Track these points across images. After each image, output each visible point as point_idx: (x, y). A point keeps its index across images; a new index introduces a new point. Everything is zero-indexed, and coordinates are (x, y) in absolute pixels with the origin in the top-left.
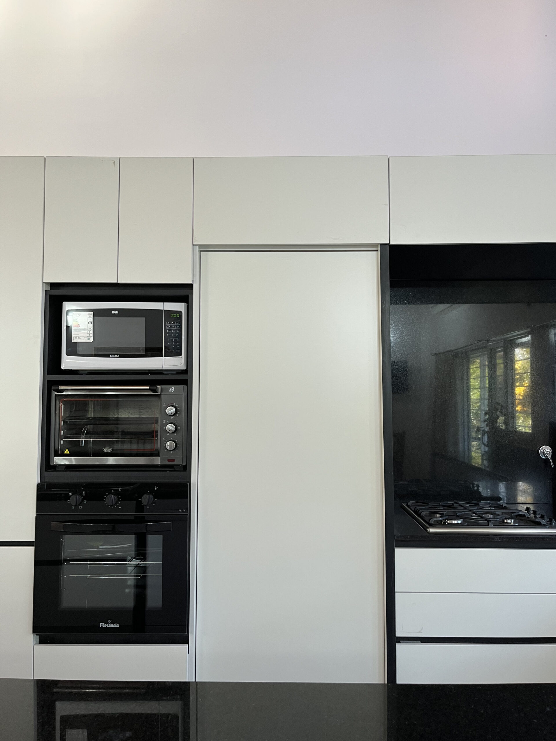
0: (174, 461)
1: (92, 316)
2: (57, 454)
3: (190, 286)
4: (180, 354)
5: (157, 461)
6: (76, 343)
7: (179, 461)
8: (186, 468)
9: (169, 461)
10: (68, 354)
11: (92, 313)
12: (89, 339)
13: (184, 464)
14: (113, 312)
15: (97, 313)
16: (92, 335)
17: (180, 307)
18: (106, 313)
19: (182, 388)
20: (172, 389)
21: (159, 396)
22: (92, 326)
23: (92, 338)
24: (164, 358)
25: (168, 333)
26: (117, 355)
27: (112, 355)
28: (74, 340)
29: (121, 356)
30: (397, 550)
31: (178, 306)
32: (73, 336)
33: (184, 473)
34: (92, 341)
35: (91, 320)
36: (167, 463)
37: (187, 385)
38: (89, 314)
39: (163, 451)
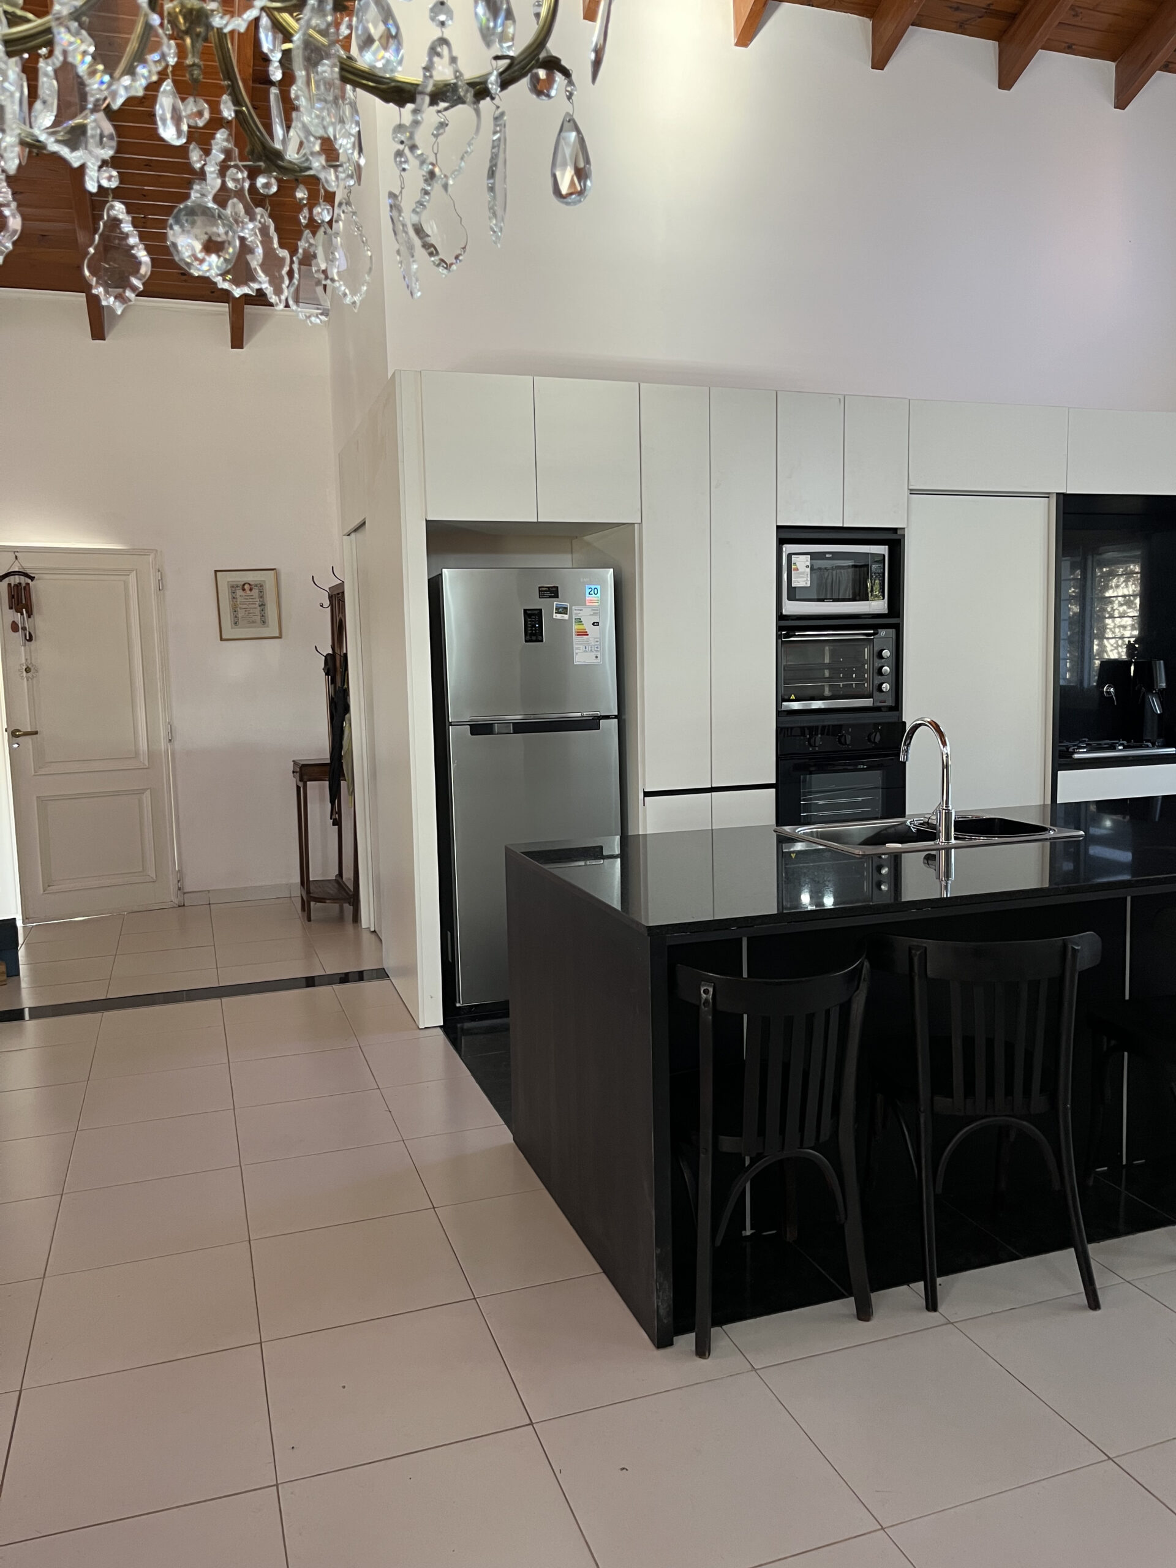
0: (884, 702)
1: (809, 559)
2: (786, 700)
3: (902, 531)
4: (881, 598)
5: (870, 702)
6: (795, 588)
7: (893, 702)
8: (899, 707)
9: (881, 702)
10: (789, 599)
11: (809, 556)
12: (806, 583)
13: (893, 705)
14: (827, 556)
15: (814, 556)
16: (809, 579)
18: (821, 556)
19: (893, 632)
20: (882, 633)
21: (872, 640)
22: (808, 570)
23: (809, 582)
24: (871, 602)
26: (831, 599)
27: (827, 599)
28: (793, 585)
29: (835, 600)
30: (1056, 771)
31: (883, 550)
32: (793, 579)
33: (896, 713)
34: (809, 585)
35: (808, 564)
36: (878, 704)
37: (898, 629)
38: (806, 558)
39: (876, 694)
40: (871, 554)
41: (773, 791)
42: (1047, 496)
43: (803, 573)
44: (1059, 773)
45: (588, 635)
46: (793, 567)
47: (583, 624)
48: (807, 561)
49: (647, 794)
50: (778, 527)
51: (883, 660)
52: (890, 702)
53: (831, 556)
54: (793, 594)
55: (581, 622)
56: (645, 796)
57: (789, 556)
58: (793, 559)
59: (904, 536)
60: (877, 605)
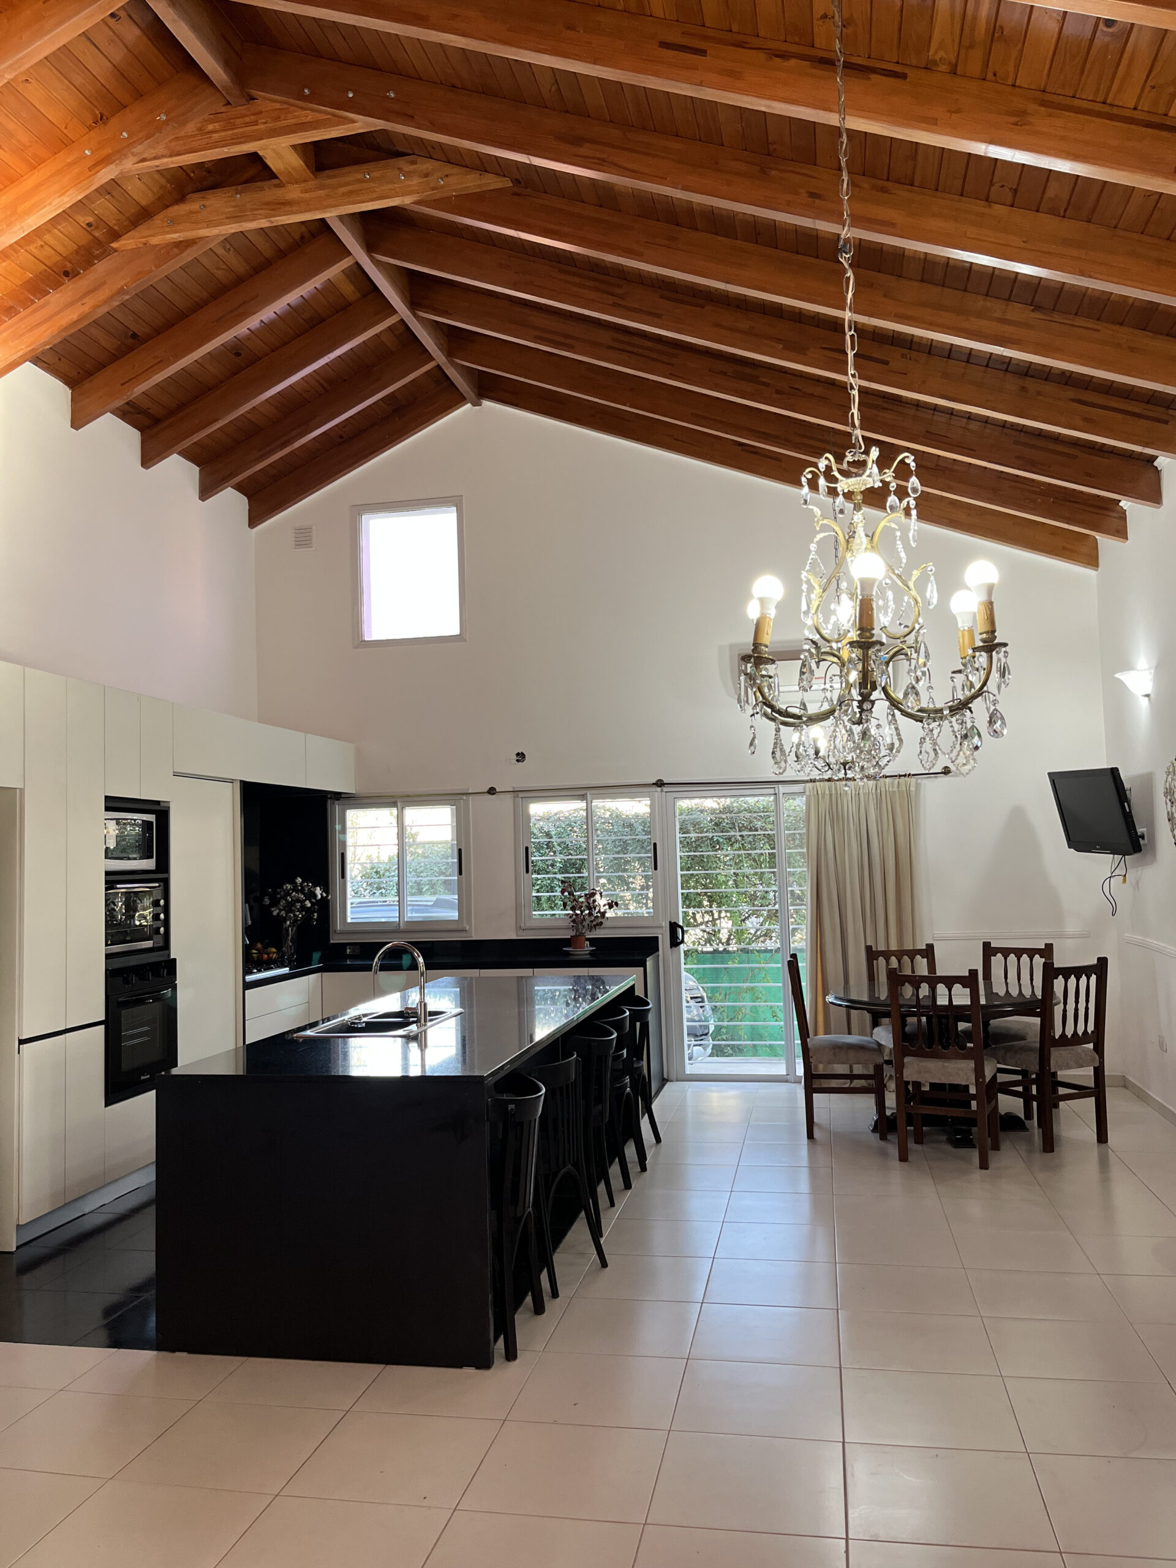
1: (117, 824)
3: (168, 804)
4: (153, 858)
6: (111, 848)
11: (118, 822)
14: (125, 822)
16: (116, 841)
17: (153, 818)
19: (163, 885)
23: (115, 843)
26: (129, 858)
31: (151, 818)
33: (166, 952)
36: (156, 945)
37: (166, 883)
38: (114, 822)
39: (155, 937)
40: (146, 821)
41: (102, 1027)
42: (232, 781)
43: (113, 836)
44: (246, 991)
48: (116, 826)
49: (22, 1042)
50: (106, 797)
51: (158, 908)
52: (161, 944)
53: (128, 822)
54: (110, 853)
56: (19, 1044)
59: (169, 807)
60: (149, 864)
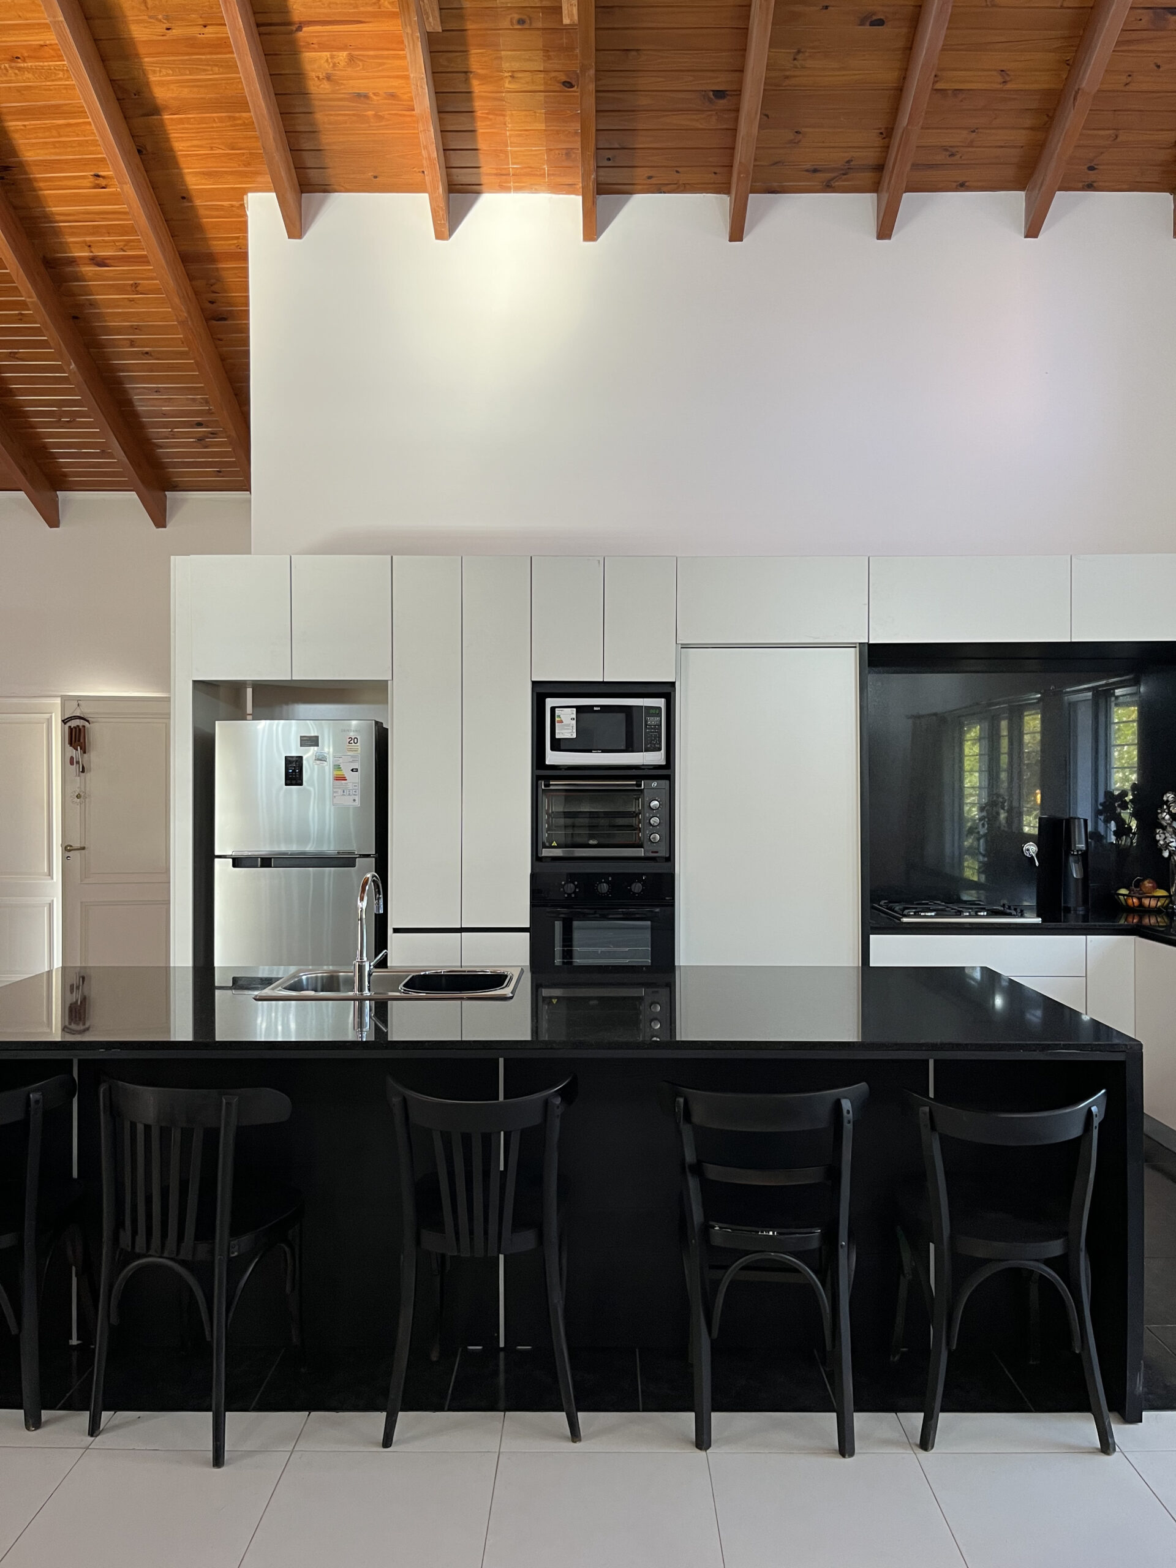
0: (657, 852)
1: (575, 712)
2: (545, 847)
3: (673, 684)
4: (660, 749)
5: (640, 852)
6: (560, 739)
7: (663, 853)
8: (670, 859)
9: (652, 852)
10: (552, 749)
12: (572, 734)
13: (668, 856)
14: (595, 709)
16: (575, 731)
17: (660, 703)
18: (589, 709)
19: (665, 783)
20: (654, 784)
21: (642, 791)
22: (574, 722)
23: (575, 733)
24: (645, 753)
25: (649, 729)
27: (595, 750)
28: (557, 736)
29: (604, 751)
30: (871, 936)
31: (658, 702)
32: (557, 731)
33: (668, 864)
34: (574, 736)
35: (574, 716)
36: (650, 855)
37: (670, 781)
38: (572, 710)
39: (647, 844)
40: (645, 706)
41: (528, 934)
42: (853, 646)
43: (568, 725)
45: (346, 780)
46: (557, 719)
47: (341, 770)
48: (573, 714)
50: (534, 683)
51: (652, 811)
53: (599, 709)
54: (557, 745)
55: (340, 768)
56: (397, 932)
57: (553, 709)
58: (556, 711)
59: (675, 689)
